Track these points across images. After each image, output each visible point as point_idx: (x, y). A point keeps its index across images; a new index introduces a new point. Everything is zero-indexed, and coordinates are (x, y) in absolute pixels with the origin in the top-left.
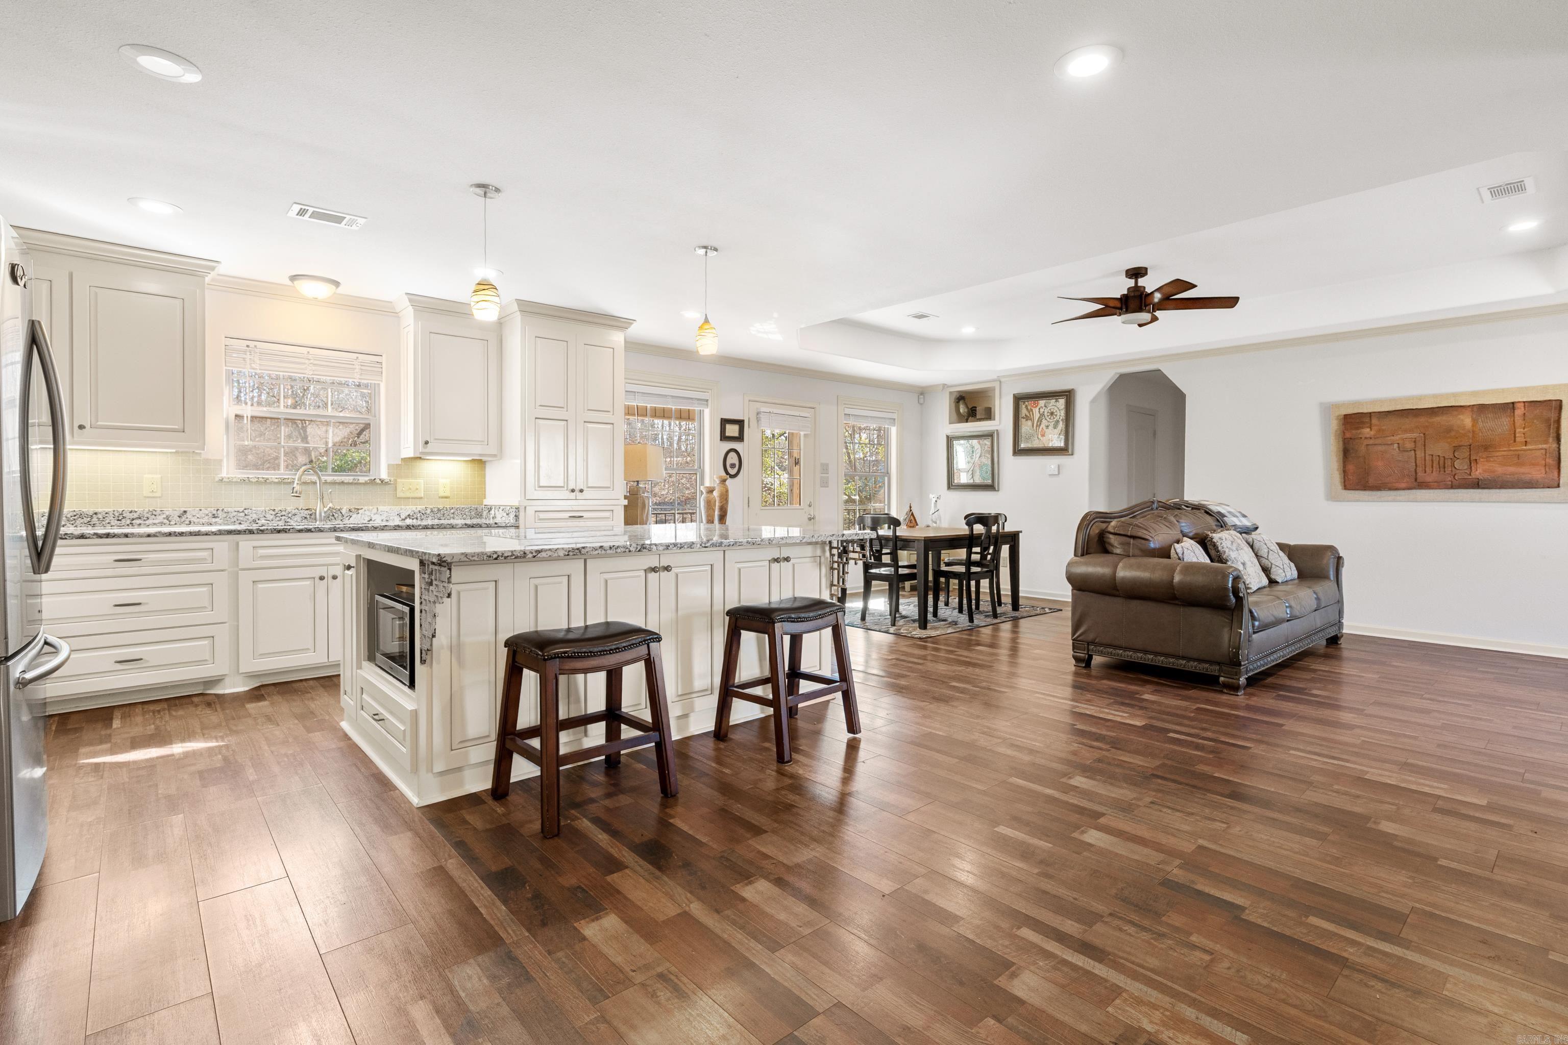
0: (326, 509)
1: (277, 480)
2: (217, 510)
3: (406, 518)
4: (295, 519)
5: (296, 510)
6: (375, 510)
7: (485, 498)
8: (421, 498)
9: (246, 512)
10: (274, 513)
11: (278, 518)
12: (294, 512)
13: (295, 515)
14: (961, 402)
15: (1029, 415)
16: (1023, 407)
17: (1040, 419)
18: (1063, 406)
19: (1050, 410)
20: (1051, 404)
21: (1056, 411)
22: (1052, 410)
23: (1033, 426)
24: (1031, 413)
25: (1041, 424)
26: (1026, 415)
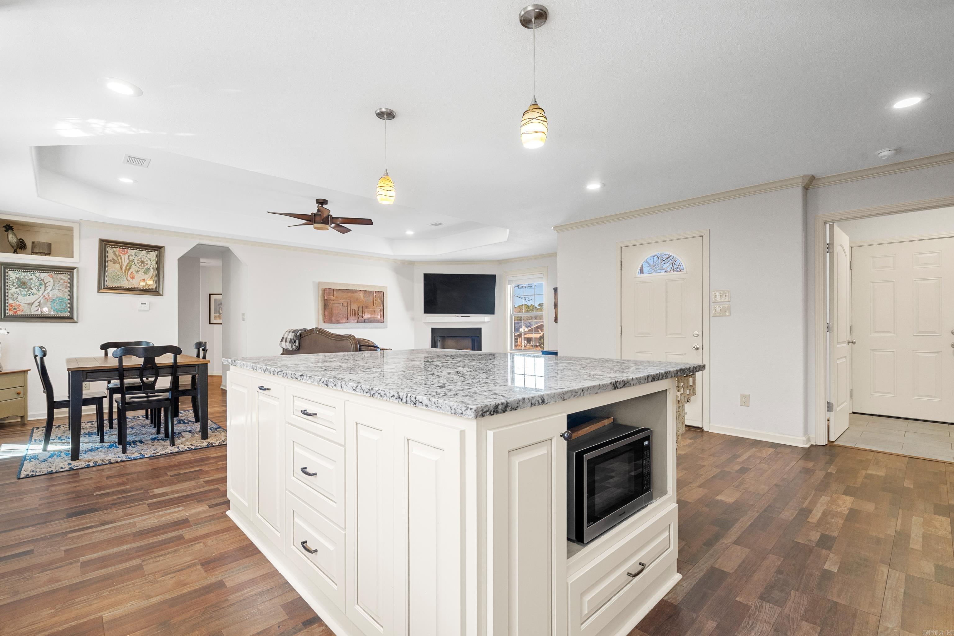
14: (10, 232)
15: (116, 259)
16: (111, 253)
17: (129, 265)
18: (154, 258)
19: (141, 258)
20: (142, 255)
21: (147, 261)
22: (143, 259)
23: (121, 269)
24: (119, 258)
25: (130, 268)
26: (113, 259)
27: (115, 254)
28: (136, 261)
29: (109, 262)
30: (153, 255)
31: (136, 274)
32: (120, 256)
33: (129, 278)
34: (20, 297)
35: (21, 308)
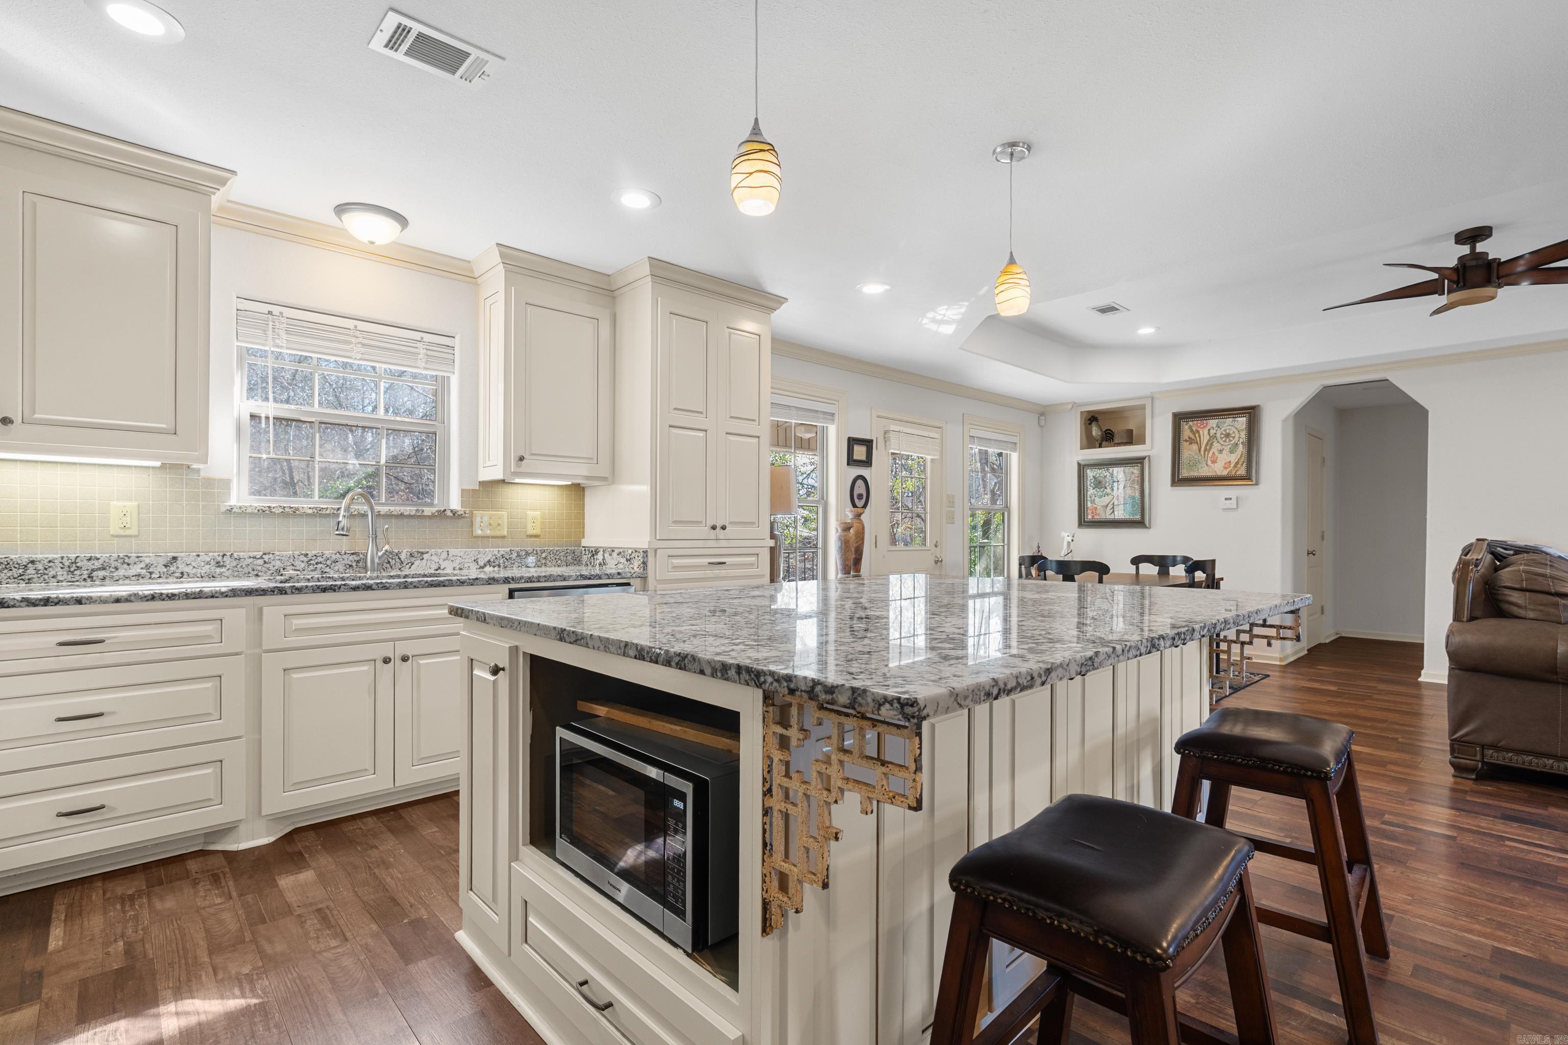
0: (380, 554)
1: (310, 511)
2: (223, 556)
3: (485, 565)
4: (336, 568)
5: (338, 555)
6: (444, 555)
7: (583, 537)
8: (504, 537)
9: (266, 558)
10: (306, 559)
11: (312, 567)
12: (334, 557)
13: (336, 562)
14: (1094, 424)
15: (1193, 438)
16: (1185, 428)
17: (1210, 442)
18: (1244, 426)
19: (1225, 431)
20: (1227, 424)
21: (1234, 432)
22: (1228, 431)
23: (1200, 450)
24: (1197, 435)
25: (1211, 448)
26: (1189, 438)
27: (1192, 431)
28: (1218, 435)
29: (1184, 443)
30: (1242, 421)
31: (1219, 456)
32: (1198, 432)
33: (1209, 463)
34: (1097, 499)
35: (1098, 512)
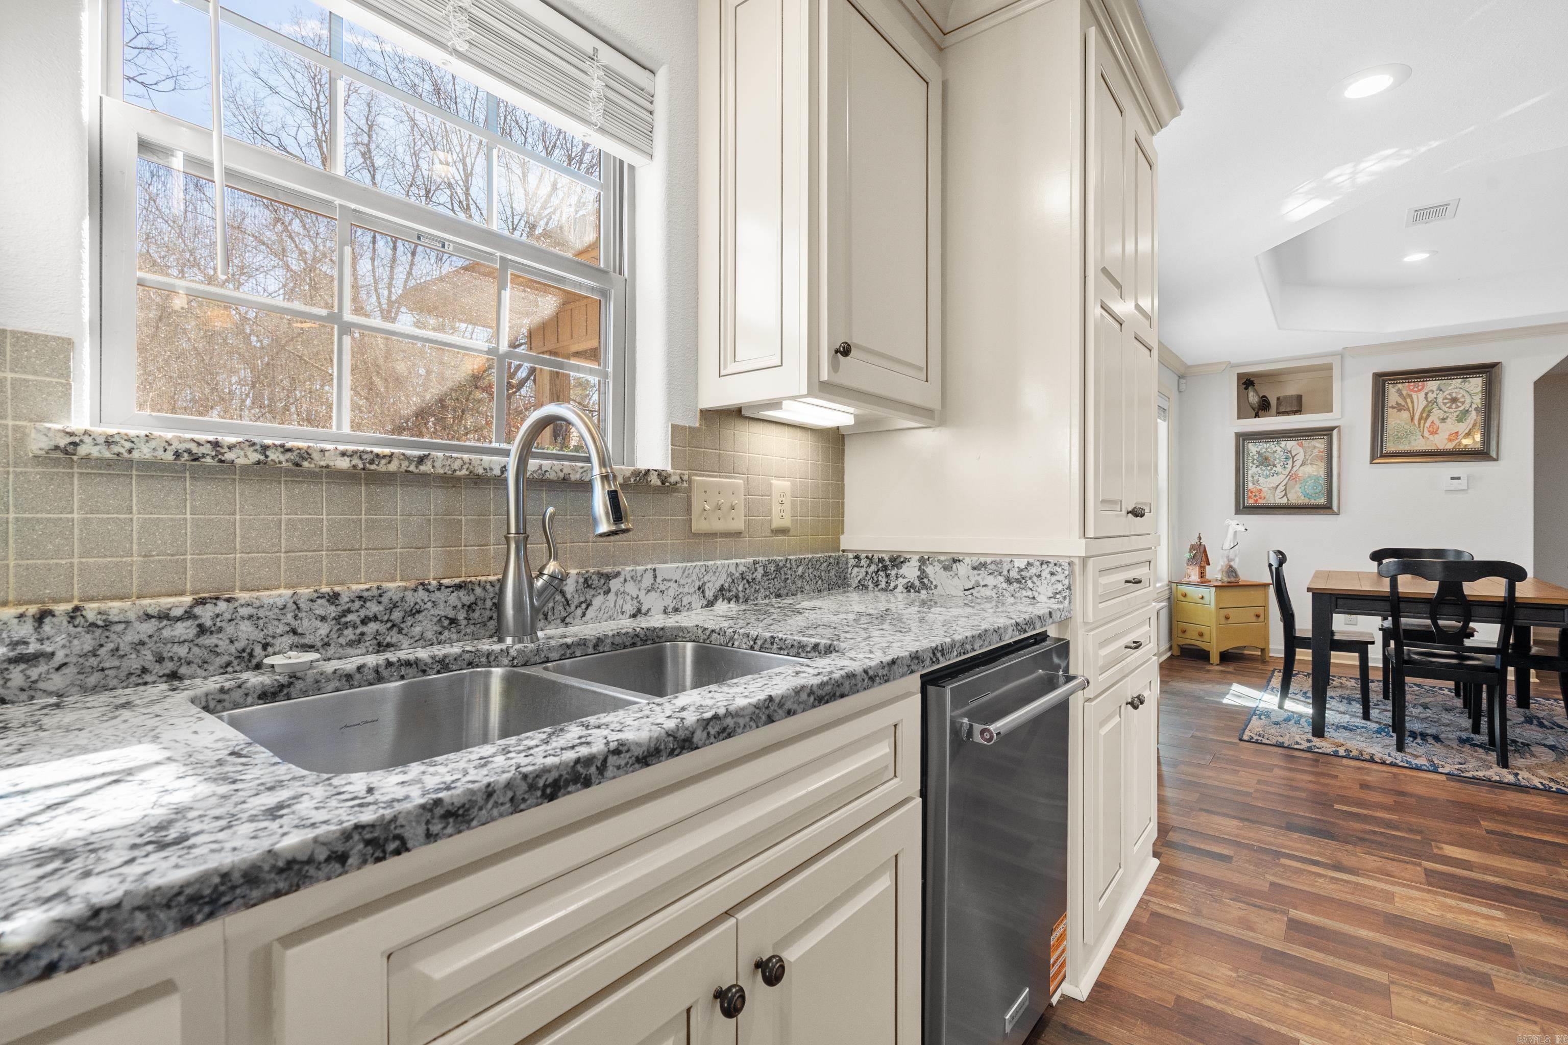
0: (539, 583)
2: (41, 618)
3: (716, 598)
4: (417, 630)
5: (421, 593)
6: (648, 581)
7: (843, 533)
8: (738, 534)
9: (206, 614)
10: (332, 611)
11: (349, 634)
12: (411, 598)
13: (415, 612)
14: (1249, 388)
15: (1403, 403)
16: (1393, 394)
17: (1427, 409)
18: (1480, 389)
19: (1450, 394)
20: (1453, 386)
21: (1463, 396)
22: (1454, 395)
23: (1412, 419)
24: (1408, 400)
25: (1428, 416)
26: (1397, 404)
27: (1401, 395)
28: (1440, 400)
29: (1390, 410)
30: (1476, 384)
31: (1441, 425)
32: (1410, 396)
33: (1426, 434)
34: (1262, 480)
35: (1263, 495)
